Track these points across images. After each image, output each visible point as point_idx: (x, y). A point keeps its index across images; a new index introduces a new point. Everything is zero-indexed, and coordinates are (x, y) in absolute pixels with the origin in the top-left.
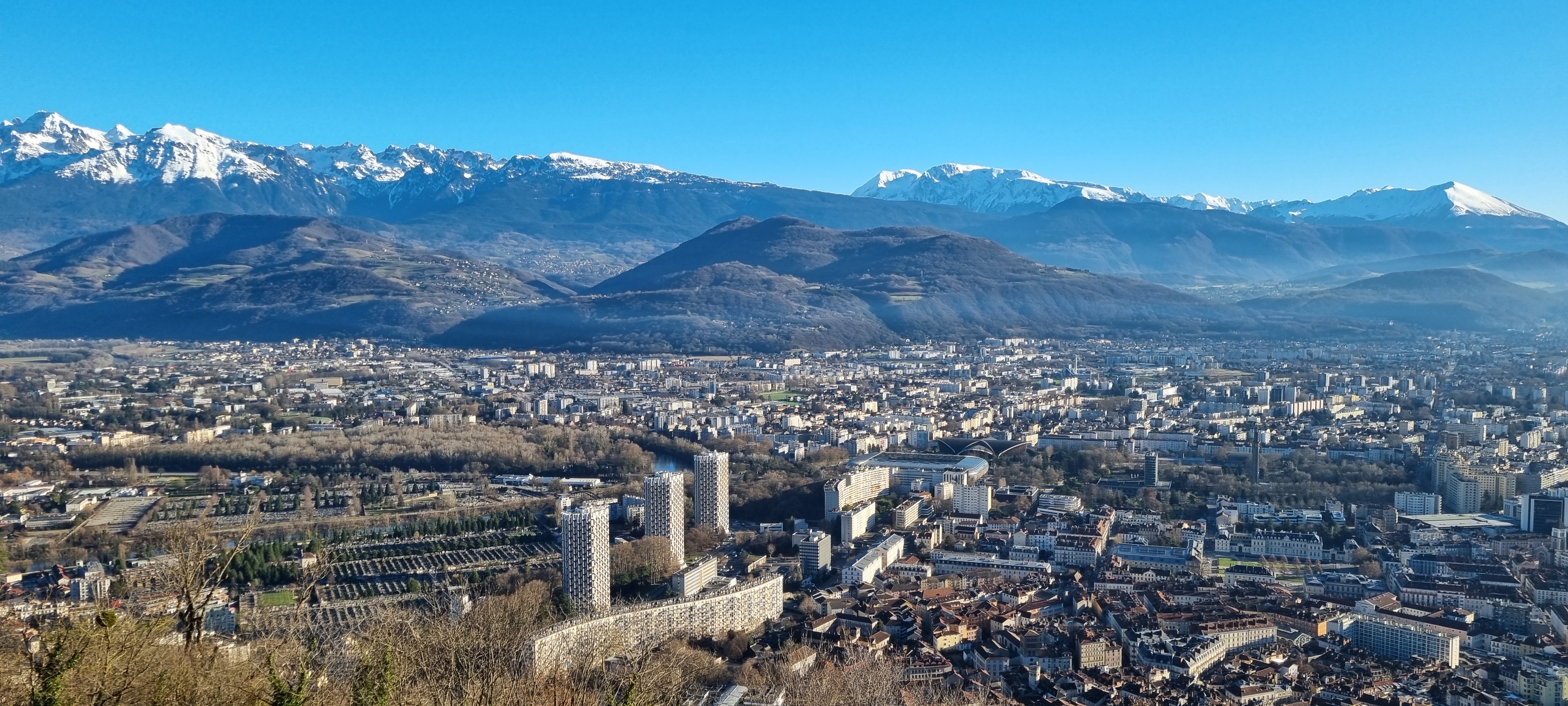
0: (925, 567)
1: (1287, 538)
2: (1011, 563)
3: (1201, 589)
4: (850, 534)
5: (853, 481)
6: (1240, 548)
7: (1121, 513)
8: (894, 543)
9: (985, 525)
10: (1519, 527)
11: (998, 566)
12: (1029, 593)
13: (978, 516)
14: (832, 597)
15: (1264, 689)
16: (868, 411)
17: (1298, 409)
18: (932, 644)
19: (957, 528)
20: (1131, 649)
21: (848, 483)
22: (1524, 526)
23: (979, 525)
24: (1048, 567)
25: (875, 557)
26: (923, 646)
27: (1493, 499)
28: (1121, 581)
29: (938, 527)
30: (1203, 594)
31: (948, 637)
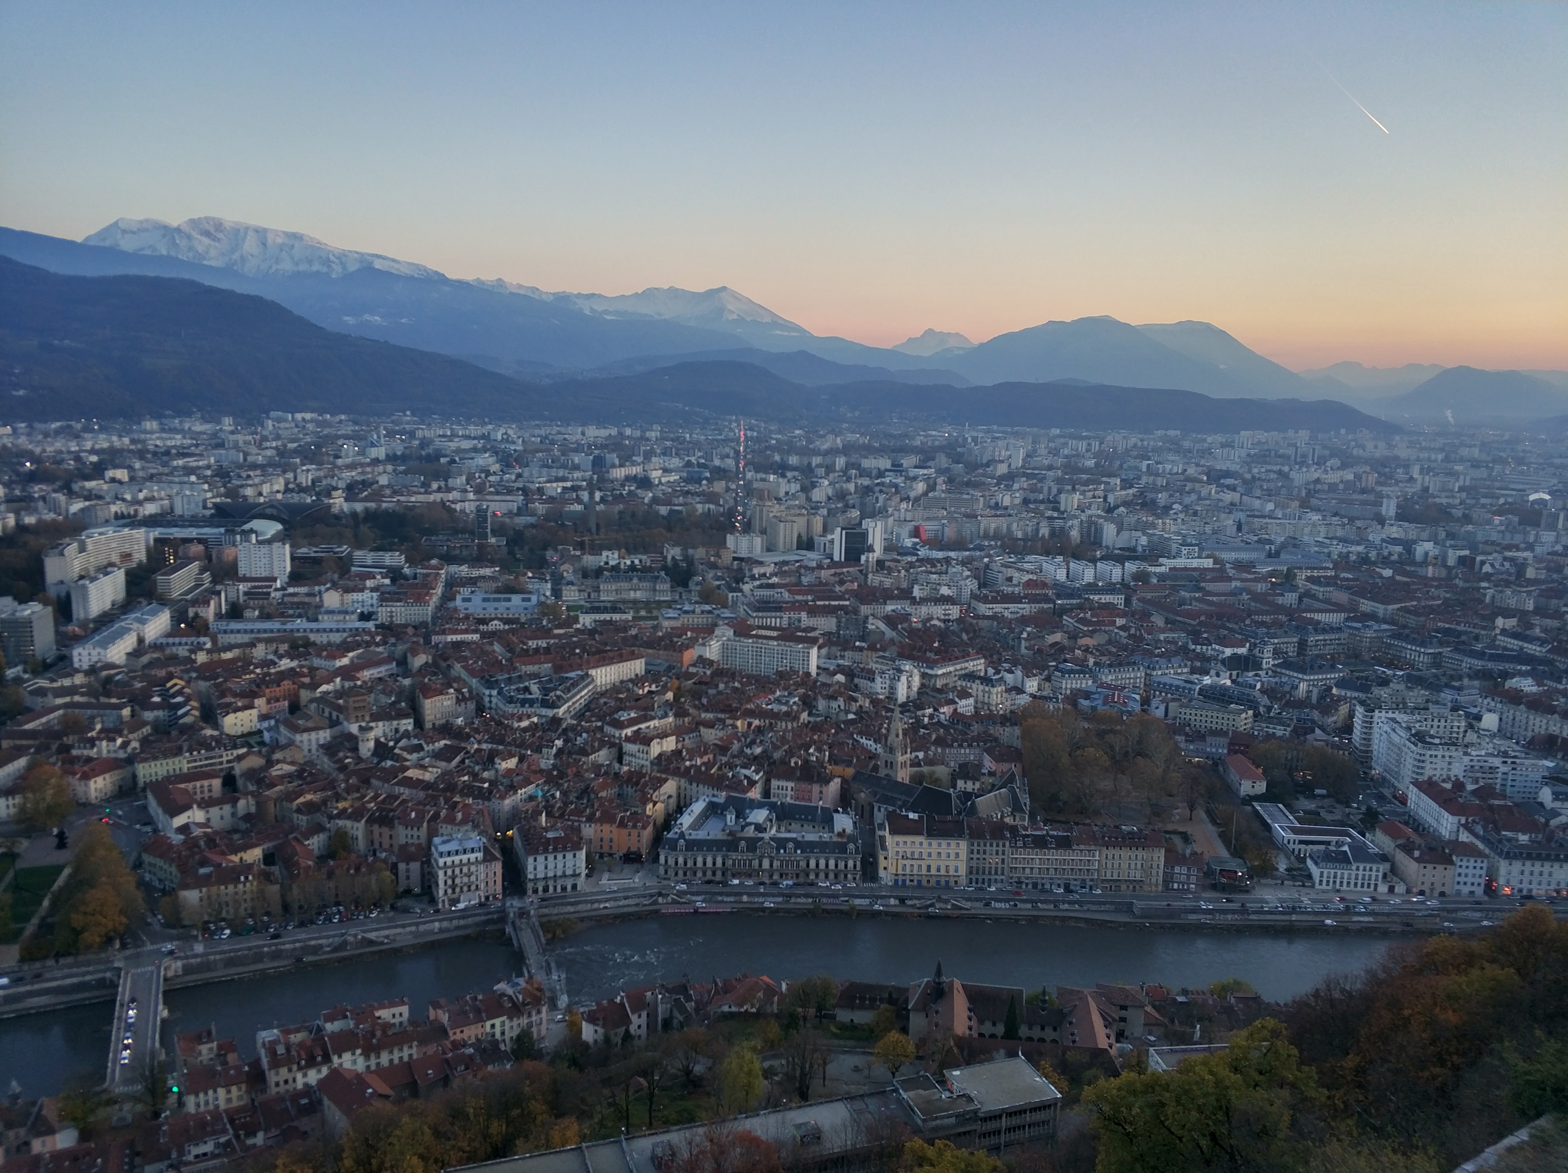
0: (202, 639)
1: (635, 581)
2: (321, 626)
3: (556, 631)
4: (86, 609)
5: (90, 547)
6: (589, 594)
7: (454, 569)
8: (154, 613)
9: (283, 589)
10: (832, 559)
11: (305, 630)
12: (351, 654)
13: (274, 580)
14: (55, 685)
15: (646, 719)
16: (113, 480)
17: (619, 473)
18: (216, 726)
19: (245, 593)
20: (487, 699)
21: (82, 549)
22: (836, 558)
23: (277, 590)
24: (370, 625)
25: (127, 630)
26: (203, 729)
27: (804, 538)
28: (466, 632)
29: (219, 593)
30: (559, 636)
31: (239, 714)
